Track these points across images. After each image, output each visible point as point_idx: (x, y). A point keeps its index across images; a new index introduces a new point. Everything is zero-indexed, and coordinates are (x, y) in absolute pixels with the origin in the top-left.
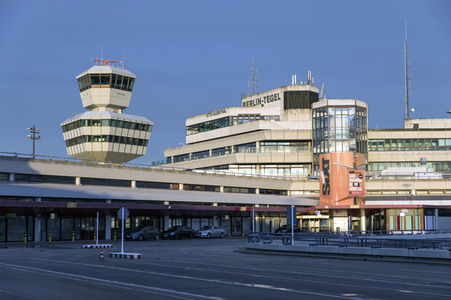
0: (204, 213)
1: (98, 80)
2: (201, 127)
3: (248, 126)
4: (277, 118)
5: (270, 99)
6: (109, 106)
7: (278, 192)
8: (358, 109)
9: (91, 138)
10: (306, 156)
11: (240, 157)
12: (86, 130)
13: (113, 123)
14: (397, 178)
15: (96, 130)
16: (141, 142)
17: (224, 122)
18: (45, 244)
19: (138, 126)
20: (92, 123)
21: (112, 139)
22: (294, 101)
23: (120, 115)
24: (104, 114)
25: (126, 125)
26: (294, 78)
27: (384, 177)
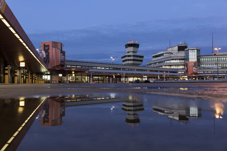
1: (130, 45)
2: (156, 56)
3: (168, 55)
4: (176, 53)
6: (133, 52)
7: (175, 72)
8: (198, 50)
9: (129, 60)
10: (183, 63)
12: (127, 58)
13: (134, 56)
15: (129, 58)
16: (141, 61)
17: (162, 55)
19: (140, 57)
20: (129, 56)
21: (133, 60)
23: (136, 54)
24: (131, 54)
25: (137, 56)
27: (204, 68)
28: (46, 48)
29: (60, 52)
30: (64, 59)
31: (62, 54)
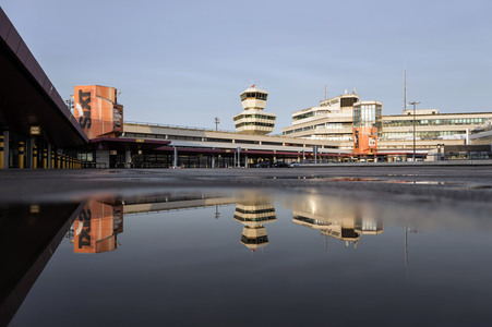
0: (293, 156)
1: (250, 95)
2: (300, 117)
3: (322, 115)
4: (337, 111)
5: (333, 102)
6: (255, 108)
7: (334, 147)
8: (377, 106)
9: (247, 124)
10: (349, 129)
11: (319, 130)
12: (244, 120)
13: (257, 116)
14: (396, 140)
15: (249, 120)
16: (271, 125)
17: (311, 114)
18: (216, 167)
19: (269, 118)
20: (248, 116)
21: (257, 124)
22: (346, 102)
23: (261, 112)
24: (253, 112)
25: (264, 117)
26: (346, 92)
27: (389, 140)
28: (84, 99)
29: (112, 106)
30: (122, 119)
31: (116, 111)
